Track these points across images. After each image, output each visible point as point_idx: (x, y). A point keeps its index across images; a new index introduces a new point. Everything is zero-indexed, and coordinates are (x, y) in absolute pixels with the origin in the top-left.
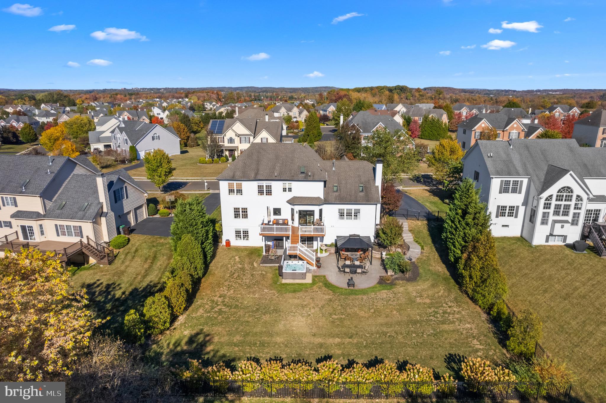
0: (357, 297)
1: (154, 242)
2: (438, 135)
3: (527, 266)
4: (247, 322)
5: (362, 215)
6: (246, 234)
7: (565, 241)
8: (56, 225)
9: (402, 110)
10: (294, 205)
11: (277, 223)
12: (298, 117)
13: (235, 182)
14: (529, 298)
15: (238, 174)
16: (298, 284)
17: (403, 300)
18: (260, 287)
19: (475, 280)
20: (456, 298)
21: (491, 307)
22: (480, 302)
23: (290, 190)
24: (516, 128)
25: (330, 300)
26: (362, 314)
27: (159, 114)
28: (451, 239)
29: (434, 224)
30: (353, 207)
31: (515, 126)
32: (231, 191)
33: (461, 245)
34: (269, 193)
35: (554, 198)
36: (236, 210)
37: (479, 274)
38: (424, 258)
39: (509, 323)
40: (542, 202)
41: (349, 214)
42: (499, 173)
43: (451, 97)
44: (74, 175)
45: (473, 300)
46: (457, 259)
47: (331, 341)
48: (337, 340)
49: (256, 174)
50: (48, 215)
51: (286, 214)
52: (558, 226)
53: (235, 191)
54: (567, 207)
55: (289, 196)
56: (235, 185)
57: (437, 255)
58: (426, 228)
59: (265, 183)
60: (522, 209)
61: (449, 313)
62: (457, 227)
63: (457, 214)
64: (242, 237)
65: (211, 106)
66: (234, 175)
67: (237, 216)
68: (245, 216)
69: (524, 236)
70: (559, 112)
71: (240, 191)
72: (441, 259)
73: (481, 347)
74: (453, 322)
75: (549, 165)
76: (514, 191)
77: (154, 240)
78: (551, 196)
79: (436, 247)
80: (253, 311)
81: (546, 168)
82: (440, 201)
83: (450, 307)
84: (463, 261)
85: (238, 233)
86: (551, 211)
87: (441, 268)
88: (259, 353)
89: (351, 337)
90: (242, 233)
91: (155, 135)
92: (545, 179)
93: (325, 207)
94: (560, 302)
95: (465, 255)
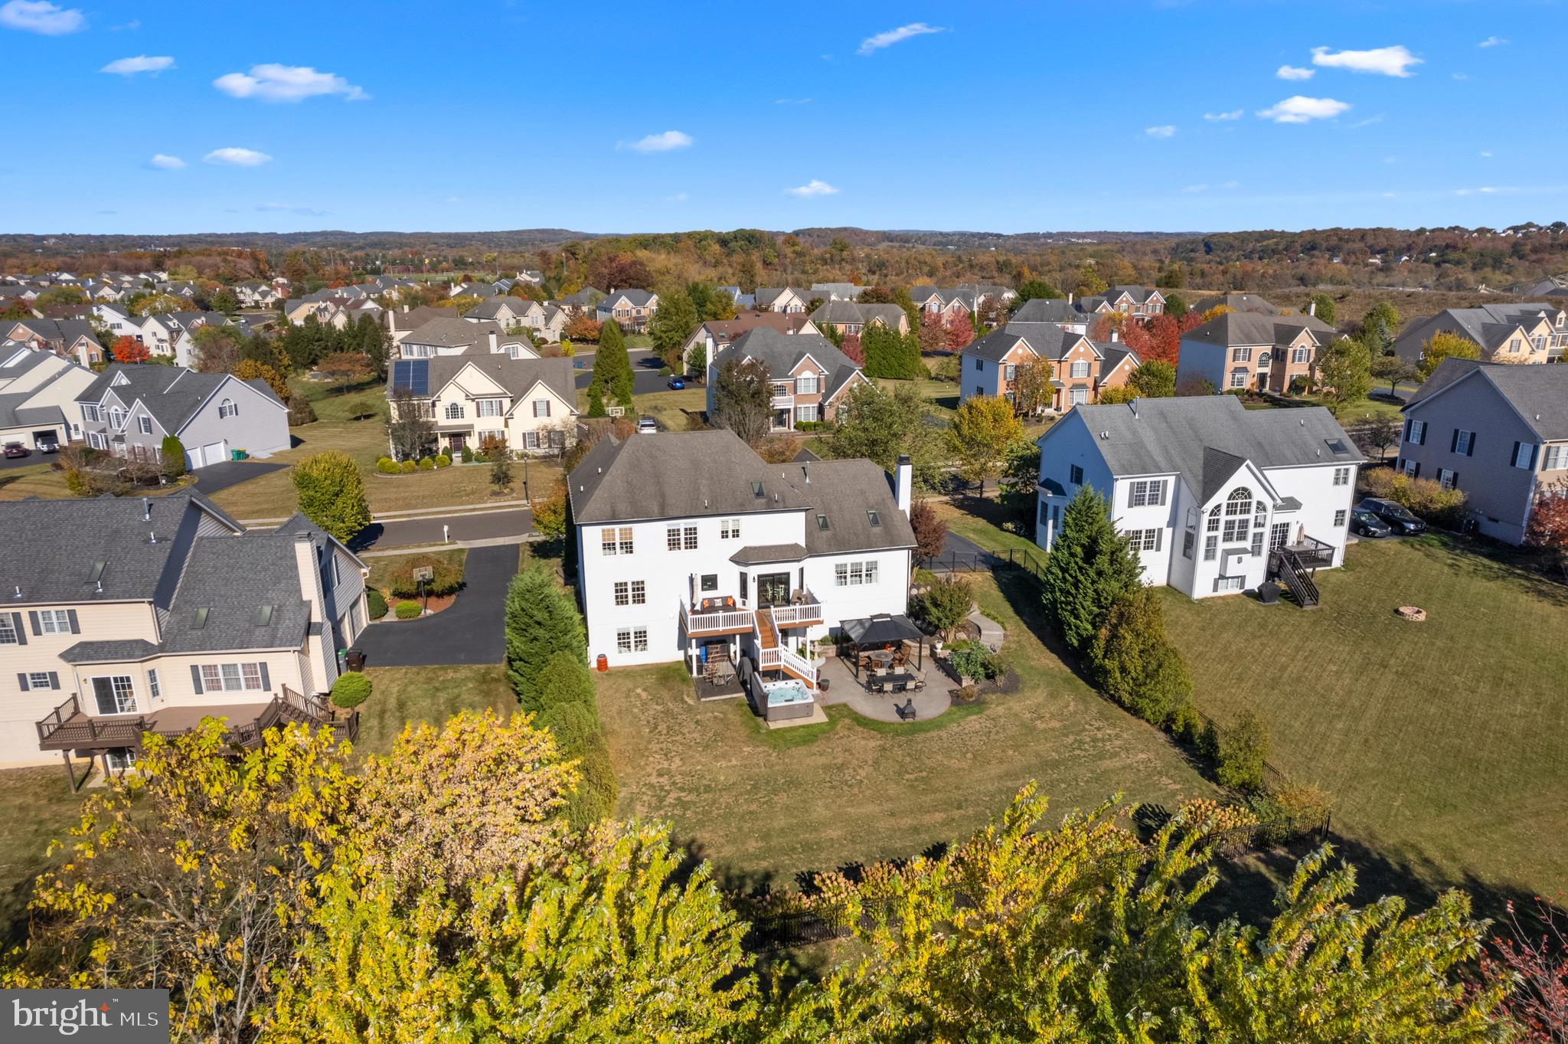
0: (929, 735)
1: (431, 679)
2: (901, 366)
3: (1197, 639)
4: (751, 813)
5: (881, 572)
6: (641, 637)
7: (1242, 586)
8: (195, 669)
9: (792, 304)
10: (746, 565)
11: (709, 608)
12: (543, 328)
13: (617, 527)
14: (1219, 695)
15: (622, 507)
16: (803, 727)
17: (1013, 730)
18: (730, 743)
19: (1134, 674)
20: (1100, 712)
21: (1170, 718)
22: (1148, 713)
23: (736, 533)
24: (1083, 355)
25: (883, 749)
26: (954, 763)
27: (119, 326)
28: (1068, 603)
29: (1007, 576)
30: (863, 558)
31: (1082, 349)
32: (609, 546)
33: (1090, 613)
34: (692, 543)
35: (1224, 509)
36: (620, 588)
37: (1139, 663)
38: (1013, 646)
39: (1210, 738)
40: (1205, 518)
41: (857, 574)
42: (1127, 471)
43: (868, 256)
44: (202, 539)
45: (1135, 711)
46: (1087, 642)
47: (927, 819)
48: (939, 817)
49: (663, 506)
50: (170, 644)
51: (728, 587)
52: (1233, 559)
53: (618, 546)
54: (1244, 524)
55: (735, 546)
56: (617, 533)
57: (1034, 639)
58: (995, 586)
59: (682, 524)
60: (1167, 534)
61: (1103, 740)
62: (1079, 581)
63: (1073, 555)
64: (633, 645)
65: (257, 297)
66: (614, 511)
67: (621, 600)
68: (640, 599)
69: (1173, 583)
70: (1127, 301)
71: (628, 547)
72: (1045, 644)
73: (1178, 787)
74: (1115, 755)
75: (1206, 448)
76: (1153, 501)
77: (431, 675)
78: (1218, 507)
79: (1025, 622)
80: (748, 792)
81: (1201, 454)
82: (992, 527)
83: (1098, 729)
84: (1102, 643)
85: (623, 639)
86: (1220, 533)
87: (1051, 662)
88: (812, 862)
89: (959, 807)
90: (632, 636)
91: (227, 404)
92: (1205, 476)
93: (810, 564)
94: (1267, 694)
95: (1104, 632)
